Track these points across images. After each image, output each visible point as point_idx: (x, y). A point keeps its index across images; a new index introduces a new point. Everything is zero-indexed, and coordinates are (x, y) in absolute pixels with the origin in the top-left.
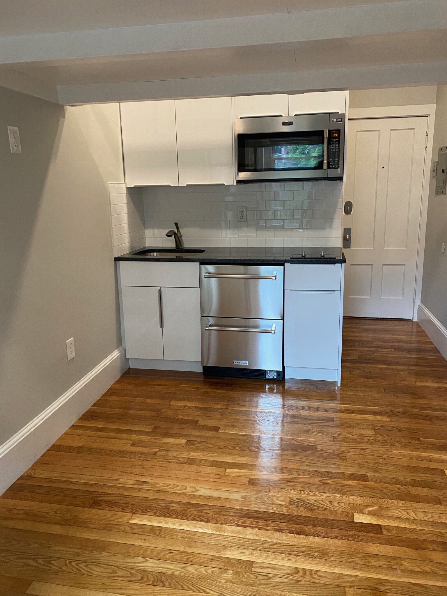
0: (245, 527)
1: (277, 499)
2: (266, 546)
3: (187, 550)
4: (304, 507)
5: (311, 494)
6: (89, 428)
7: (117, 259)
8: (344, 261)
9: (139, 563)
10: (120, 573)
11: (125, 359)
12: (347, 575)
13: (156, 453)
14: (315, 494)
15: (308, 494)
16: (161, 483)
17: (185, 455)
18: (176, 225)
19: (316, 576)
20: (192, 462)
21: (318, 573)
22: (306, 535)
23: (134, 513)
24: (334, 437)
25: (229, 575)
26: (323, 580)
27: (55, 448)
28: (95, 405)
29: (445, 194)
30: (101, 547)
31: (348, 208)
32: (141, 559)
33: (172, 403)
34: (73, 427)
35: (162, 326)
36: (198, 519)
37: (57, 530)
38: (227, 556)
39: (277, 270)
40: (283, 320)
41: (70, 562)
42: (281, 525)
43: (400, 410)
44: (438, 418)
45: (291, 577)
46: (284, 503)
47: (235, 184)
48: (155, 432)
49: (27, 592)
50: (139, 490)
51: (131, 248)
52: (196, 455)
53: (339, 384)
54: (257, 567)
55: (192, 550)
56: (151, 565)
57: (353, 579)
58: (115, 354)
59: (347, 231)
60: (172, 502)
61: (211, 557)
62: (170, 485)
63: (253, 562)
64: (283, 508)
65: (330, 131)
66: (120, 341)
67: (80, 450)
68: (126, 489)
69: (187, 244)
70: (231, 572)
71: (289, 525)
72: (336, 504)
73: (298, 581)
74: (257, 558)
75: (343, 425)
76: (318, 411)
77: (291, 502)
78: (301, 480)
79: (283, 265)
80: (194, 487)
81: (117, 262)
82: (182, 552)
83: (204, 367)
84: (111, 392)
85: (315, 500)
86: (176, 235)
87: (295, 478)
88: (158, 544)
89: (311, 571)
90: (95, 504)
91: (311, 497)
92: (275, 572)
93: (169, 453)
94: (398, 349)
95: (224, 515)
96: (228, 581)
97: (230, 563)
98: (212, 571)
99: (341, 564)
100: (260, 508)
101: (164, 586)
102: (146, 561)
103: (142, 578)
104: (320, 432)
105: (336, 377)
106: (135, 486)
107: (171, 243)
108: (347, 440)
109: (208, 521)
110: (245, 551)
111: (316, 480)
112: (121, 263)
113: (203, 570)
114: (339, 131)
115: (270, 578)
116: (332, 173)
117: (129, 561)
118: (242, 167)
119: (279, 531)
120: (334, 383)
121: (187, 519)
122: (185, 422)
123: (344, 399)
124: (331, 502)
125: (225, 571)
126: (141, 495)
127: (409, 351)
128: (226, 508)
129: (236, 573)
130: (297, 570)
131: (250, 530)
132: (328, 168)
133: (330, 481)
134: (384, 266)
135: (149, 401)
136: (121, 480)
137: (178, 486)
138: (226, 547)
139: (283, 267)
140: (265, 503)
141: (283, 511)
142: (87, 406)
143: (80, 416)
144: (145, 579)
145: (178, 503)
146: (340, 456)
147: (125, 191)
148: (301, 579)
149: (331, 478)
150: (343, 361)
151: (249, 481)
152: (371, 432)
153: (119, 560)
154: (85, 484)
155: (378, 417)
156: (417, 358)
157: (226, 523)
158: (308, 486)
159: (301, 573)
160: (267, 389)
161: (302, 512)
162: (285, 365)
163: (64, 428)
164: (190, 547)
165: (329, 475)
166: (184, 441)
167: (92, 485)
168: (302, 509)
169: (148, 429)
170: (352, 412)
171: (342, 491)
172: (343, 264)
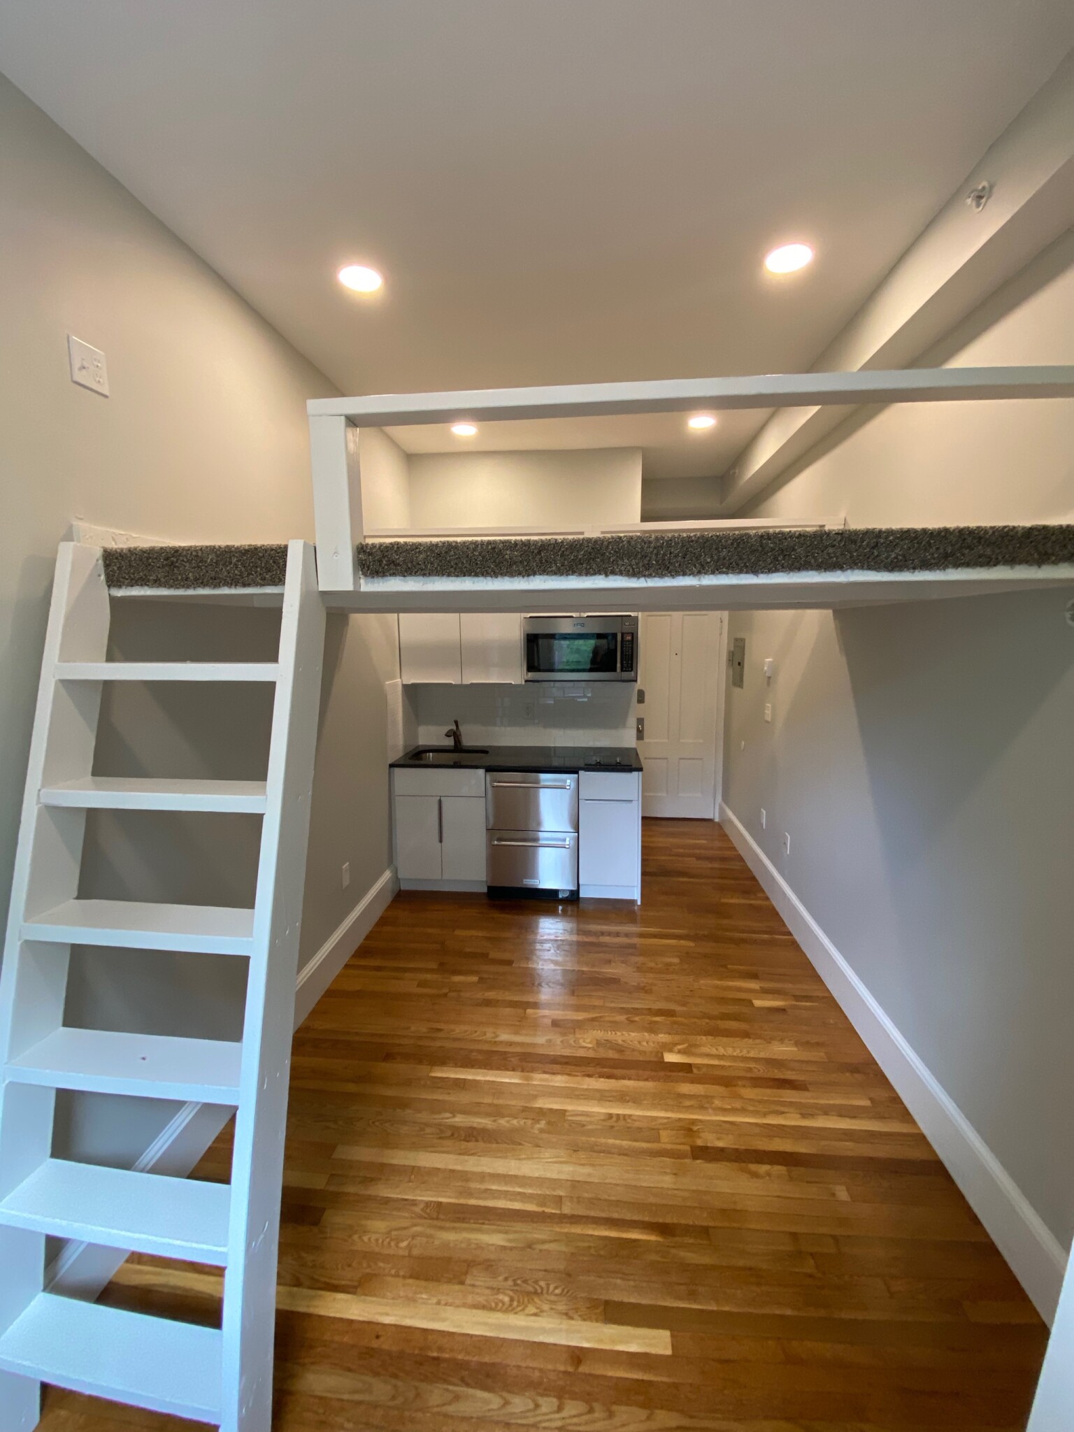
0: (554, 1074)
1: (584, 1042)
2: (577, 1093)
3: (496, 1102)
4: (613, 1050)
5: (619, 1034)
6: (365, 968)
7: (392, 766)
8: (640, 769)
9: (447, 1118)
10: (428, 1130)
11: (396, 879)
12: (661, 1118)
13: (445, 995)
14: (622, 1034)
15: (616, 1034)
16: (459, 1030)
17: (480, 995)
18: (456, 723)
19: (629, 1121)
20: (488, 1003)
21: (632, 1117)
22: (617, 1079)
23: (432, 1065)
24: (638, 968)
25: (542, 1124)
26: (637, 1124)
27: (329, 993)
28: (368, 938)
29: (742, 688)
30: (403, 1104)
31: (641, 697)
32: (448, 1115)
33: (458, 932)
34: (347, 966)
35: (441, 841)
36: (503, 1068)
37: (351, 1088)
38: (537, 1106)
39: (569, 779)
40: (578, 832)
41: (373, 1123)
42: (590, 1070)
43: (706, 933)
44: (744, 941)
45: (604, 1123)
46: (590, 1046)
47: (523, 683)
48: (443, 968)
49: (333, 1157)
50: (434, 1039)
51: (405, 747)
52: (491, 995)
53: (639, 903)
54: (570, 1116)
55: (501, 1102)
56: (459, 1120)
57: (666, 1121)
58: (387, 875)
59: (640, 721)
60: (472, 1051)
61: (521, 1108)
62: (467, 1031)
63: (565, 1111)
64: (590, 1051)
65: (623, 634)
66: (391, 861)
67: (358, 995)
68: (420, 1038)
69: (467, 742)
70: (544, 1122)
71: (599, 1070)
72: (645, 1044)
73: (612, 1127)
74: (570, 1106)
75: (645, 952)
76: (618, 936)
77: (599, 1043)
78: (607, 1019)
79: (576, 772)
80: (494, 1033)
81: (392, 769)
82: (490, 1105)
83: (489, 887)
84: (383, 921)
85: (623, 1041)
86: (455, 735)
87: (601, 1017)
88: (464, 1098)
89: (624, 1116)
90: (388, 1057)
91: (619, 1037)
92: (588, 1119)
93: (462, 994)
94: (699, 858)
95: (529, 1062)
96: (541, 1131)
97: (541, 1112)
98: (525, 1123)
99: (653, 1106)
100: (567, 1052)
101: (477, 1141)
102: (454, 1116)
103: (453, 1135)
104: (623, 962)
105: (635, 894)
106: (429, 1035)
107: (449, 742)
108: (651, 970)
109: (513, 1070)
110: (557, 1099)
111: (622, 1018)
112: (397, 770)
113: (515, 1122)
114: (633, 634)
115: (584, 1126)
116: (626, 675)
117: (436, 1116)
118: (531, 667)
119: (589, 1076)
120: (633, 902)
121: (491, 1069)
122: (473, 955)
123: (646, 922)
124: (639, 1042)
125: (538, 1121)
126: (438, 1044)
127: (710, 859)
128: (529, 1054)
129: (549, 1123)
130: (610, 1116)
131: (559, 1078)
132: (622, 670)
133: (637, 1019)
134: (681, 761)
135: (430, 930)
136: (413, 1029)
137: (476, 1032)
138: (535, 1097)
139: (576, 775)
140: (571, 1046)
141: (591, 1054)
142: (359, 940)
143: (353, 953)
144: (456, 1136)
145: (480, 1051)
146: (644, 989)
147: (400, 688)
148: (614, 1124)
149: (638, 1015)
150: (644, 874)
151: (552, 1022)
152: (676, 960)
153: (424, 1117)
154: (373, 1035)
155: (683, 942)
156: (720, 869)
157: (533, 1070)
158: (615, 1026)
159: (614, 1119)
160: (560, 912)
161: (611, 1054)
162: (580, 883)
163: (337, 970)
164: (498, 1099)
165: (636, 1011)
166: (475, 979)
167: (381, 1035)
168: (610, 1052)
169: (434, 965)
170: (655, 936)
171: (652, 1029)
172: (640, 773)
